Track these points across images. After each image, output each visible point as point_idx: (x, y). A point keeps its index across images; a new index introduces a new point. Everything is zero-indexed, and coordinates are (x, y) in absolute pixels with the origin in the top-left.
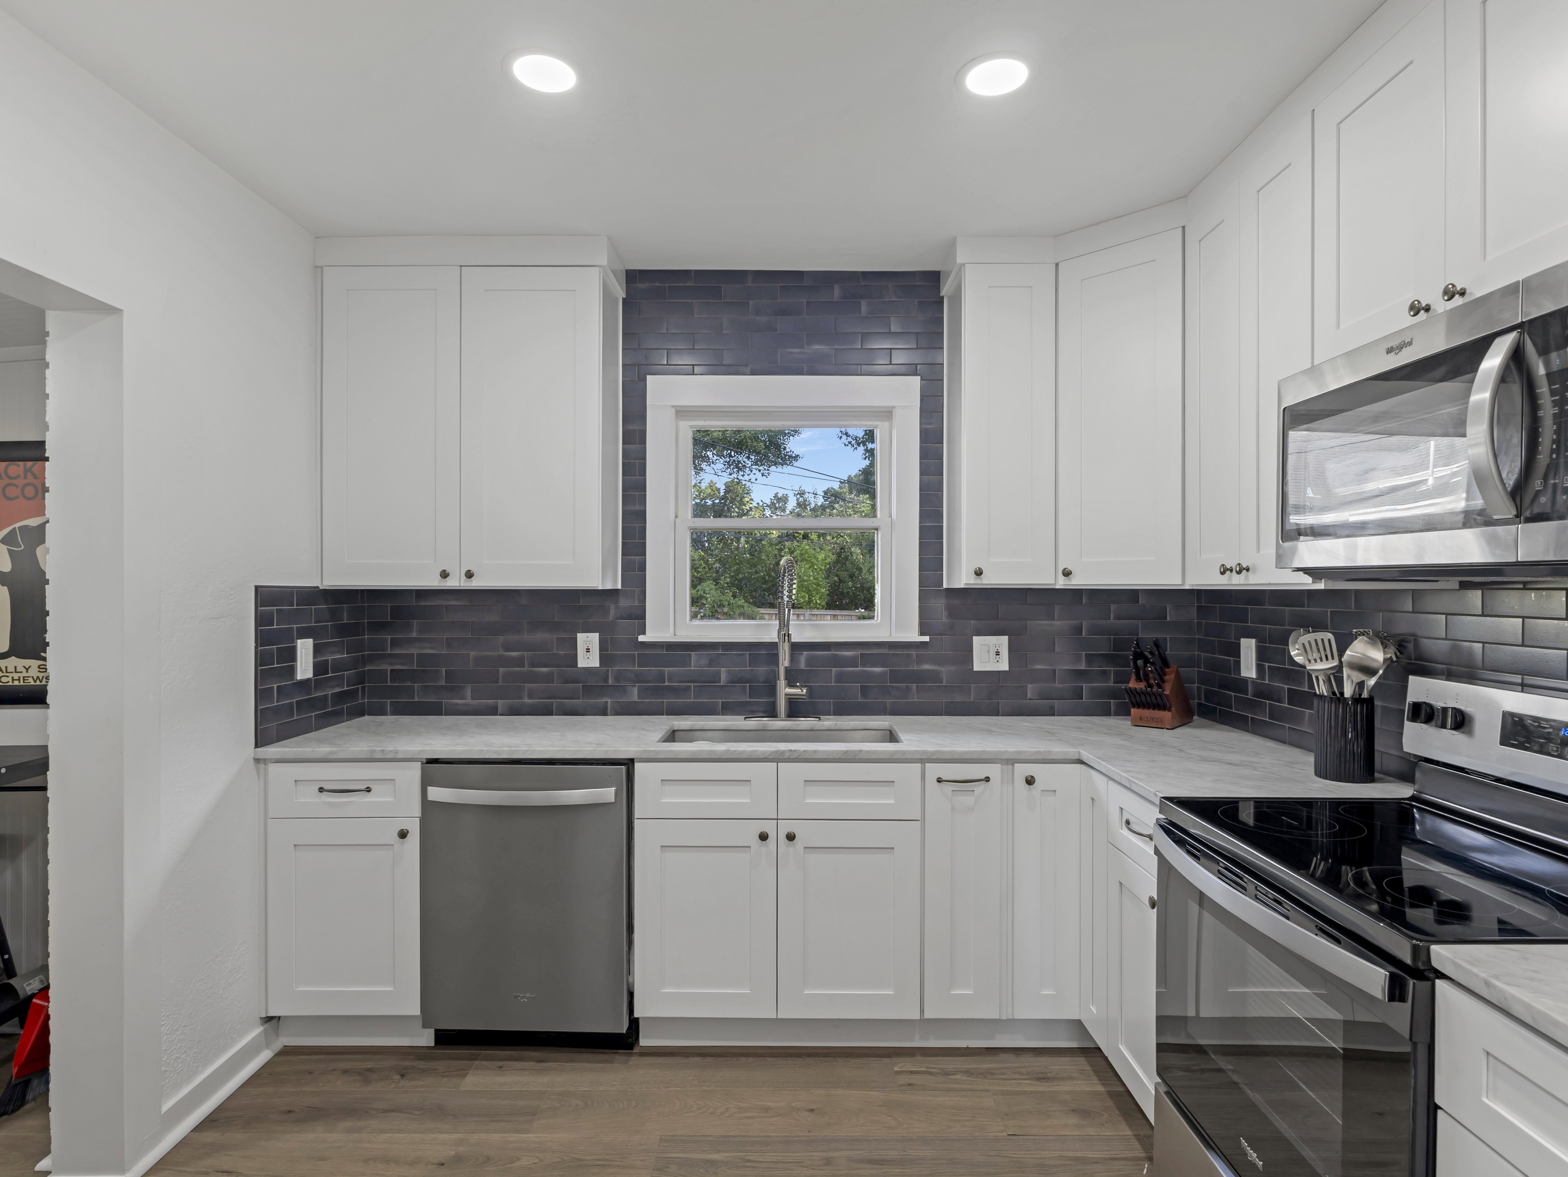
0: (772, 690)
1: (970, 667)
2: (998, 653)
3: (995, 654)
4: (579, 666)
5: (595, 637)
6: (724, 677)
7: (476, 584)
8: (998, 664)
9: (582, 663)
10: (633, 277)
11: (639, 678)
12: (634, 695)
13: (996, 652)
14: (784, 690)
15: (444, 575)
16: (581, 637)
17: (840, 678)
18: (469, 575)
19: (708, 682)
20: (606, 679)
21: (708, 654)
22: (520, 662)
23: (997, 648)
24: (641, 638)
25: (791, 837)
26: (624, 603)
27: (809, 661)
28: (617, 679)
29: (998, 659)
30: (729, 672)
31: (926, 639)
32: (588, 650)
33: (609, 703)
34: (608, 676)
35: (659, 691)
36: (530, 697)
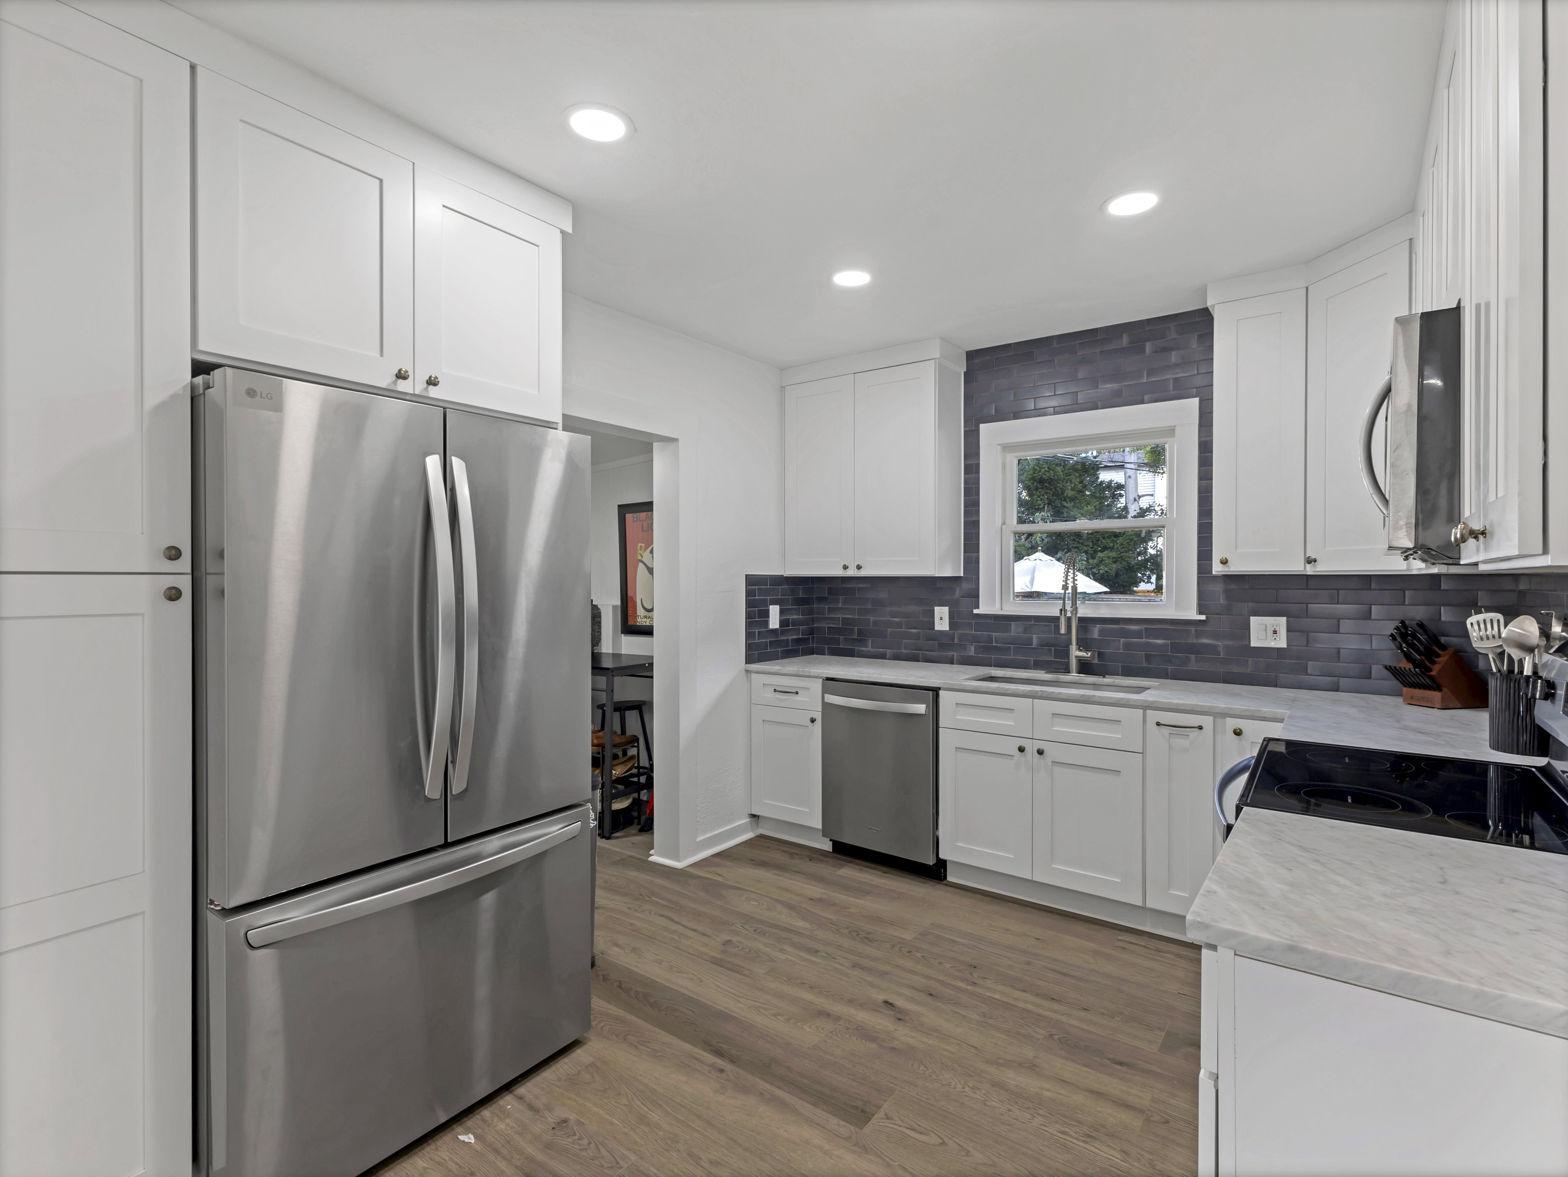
0: (1066, 654)
1: (1247, 643)
2: (1275, 632)
3: (1272, 632)
4: (936, 629)
5: (946, 610)
6: (1035, 642)
7: (863, 573)
8: (1275, 641)
9: (938, 627)
10: (971, 355)
11: (975, 640)
12: (971, 651)
13: (1274, 631)
14: (1075, 652)
15: (845, 567)
16: (937, 609)
17: (1127, 646)
18: (859, 567)
19: (1023, 645)
20: (953, 640)
21: (1023, 624)
22: (899, 625)
23: (1275, 627)
24: (975, 611)
25: (1040, 752)
26: (966, 586)
27: (1101, 632)
28: (960, 640)
29: (1275, 637)
30: (1039, 638)
31: (1203, 617)
32: (941, 619)
33: (955, 655)
34: (954, 637)
35: (988, 649)
36: (906, 649)
